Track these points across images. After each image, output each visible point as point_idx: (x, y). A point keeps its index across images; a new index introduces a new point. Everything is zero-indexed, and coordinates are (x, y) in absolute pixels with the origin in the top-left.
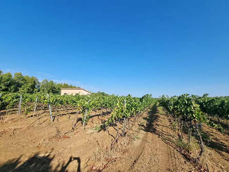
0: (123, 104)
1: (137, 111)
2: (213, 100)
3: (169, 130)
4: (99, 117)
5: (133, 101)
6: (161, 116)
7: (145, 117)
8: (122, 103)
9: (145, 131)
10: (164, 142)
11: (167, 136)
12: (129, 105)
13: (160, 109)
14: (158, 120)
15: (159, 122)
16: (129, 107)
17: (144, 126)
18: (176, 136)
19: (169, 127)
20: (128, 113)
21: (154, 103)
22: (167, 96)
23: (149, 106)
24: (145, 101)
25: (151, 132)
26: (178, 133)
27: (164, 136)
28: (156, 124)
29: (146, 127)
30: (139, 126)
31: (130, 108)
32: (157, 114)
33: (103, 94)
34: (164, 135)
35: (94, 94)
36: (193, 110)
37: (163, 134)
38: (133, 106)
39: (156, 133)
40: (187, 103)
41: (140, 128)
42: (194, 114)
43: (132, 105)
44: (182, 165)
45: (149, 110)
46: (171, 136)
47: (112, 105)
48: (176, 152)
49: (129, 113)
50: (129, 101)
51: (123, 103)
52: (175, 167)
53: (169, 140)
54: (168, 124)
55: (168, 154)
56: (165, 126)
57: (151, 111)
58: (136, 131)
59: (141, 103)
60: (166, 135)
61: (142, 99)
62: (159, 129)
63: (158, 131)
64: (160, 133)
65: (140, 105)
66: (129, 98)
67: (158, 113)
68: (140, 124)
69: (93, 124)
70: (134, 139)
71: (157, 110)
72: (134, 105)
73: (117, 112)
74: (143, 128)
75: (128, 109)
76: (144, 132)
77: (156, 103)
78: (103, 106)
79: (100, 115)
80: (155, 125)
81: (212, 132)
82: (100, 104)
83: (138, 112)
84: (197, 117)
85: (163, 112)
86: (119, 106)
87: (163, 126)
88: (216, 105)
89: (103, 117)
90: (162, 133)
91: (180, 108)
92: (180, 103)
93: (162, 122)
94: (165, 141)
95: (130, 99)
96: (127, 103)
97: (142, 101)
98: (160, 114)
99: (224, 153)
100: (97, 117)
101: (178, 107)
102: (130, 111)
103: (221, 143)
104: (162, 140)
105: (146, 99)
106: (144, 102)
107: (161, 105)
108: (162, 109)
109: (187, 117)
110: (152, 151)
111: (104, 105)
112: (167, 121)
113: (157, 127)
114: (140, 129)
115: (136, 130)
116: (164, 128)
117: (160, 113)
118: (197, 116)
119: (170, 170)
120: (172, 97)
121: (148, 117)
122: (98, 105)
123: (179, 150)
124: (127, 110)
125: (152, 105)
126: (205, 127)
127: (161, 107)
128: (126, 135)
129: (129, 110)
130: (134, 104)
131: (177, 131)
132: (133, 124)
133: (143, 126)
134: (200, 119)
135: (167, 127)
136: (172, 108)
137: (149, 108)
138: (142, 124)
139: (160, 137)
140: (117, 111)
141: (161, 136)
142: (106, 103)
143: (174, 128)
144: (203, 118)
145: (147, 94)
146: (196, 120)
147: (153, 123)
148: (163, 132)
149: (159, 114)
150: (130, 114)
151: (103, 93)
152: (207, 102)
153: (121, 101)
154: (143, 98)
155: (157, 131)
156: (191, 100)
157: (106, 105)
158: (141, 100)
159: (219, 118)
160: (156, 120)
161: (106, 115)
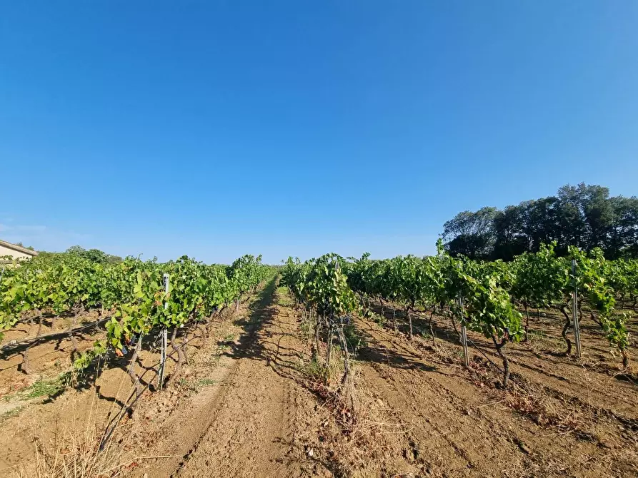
0: (159, 288)
1: (212, 304)
2: (376, 265)
3: (294, 341)
4: (64, 344)
5: (198, 276)
6: (282, 310)
7: (240, 318)
8: (154, 284)
9: (233, 357)
10: (278, 373)
11: (287, 358)
12: (182, 287)
13: (283, 293)
14: (273, 322)
15: (274, 326)
16: (182, 296)
17: (233, 343)
18: (306, 352)
19: (295, 334)
20: (178, 314)
21: (271, 279)
22: (297, 259)
23: (255, 288)
24: (243, 274)
25: (250, 356)
26: (312, 345)
27: (280, 360)
28: (267, 332)
29: (238, 346)
30: (217, 346)
31: (184, 298)
32: (274, 306)
33: (95, 257)
34: (281, 357)
35: (49, 255)
36: (336, 288)
37: (279, 356)
38: (194, 292)
39: (261, 357)
40: (327, 273)
41: (221, 352)
42: (338, 298)
43: (192, 288)
44: (308, 418)
45: (255, 298)
46: (297, 355)
47: (126, 292)
48: (300, 389)
49: (181, 314)
50: (184, 277)
51: (161, 282)
52: (292, 427)
53: (289, 367)
54: (295, 328)
55: (283, 402)
56: (287, 334)
57: (258, 301)
58: (205, 364)
59: (227, 281)
60: (285, 355)
61: (232, 270)
62: (270, 343)
63: (269, 349)
64: (271, 354)
65: (224, 285)
66: (184, 268)
67: (276, 303)
68: (223, 340)
69: (23, 376)
70: (194, 389)
71: (275, 297)
72: (198, 288)
73: (133, 315)
74: (229, 350)
75: (177, 301)
76: (231, 361)
77: (276, 278)
78: (83, 299)
79: (65, 335)
80: (262, 337)
81: (372, 330)
82: (63, 293)
83: (215, 307)
84: (342, 303)
85: (289, 299)
86: (141, 295)
87: (283, 334)
88: (379, 276)
89: (83, 339)
90: (278, 353)
91: (317, 285)
92: (318, 274)
93: (282, 325)
94: (282, 370)
95: (185, 271)
96: (176, 282)
97: (232, 274)
98: (280, 305)
99: (382, 366)
100: (50, 346)
101: (314, 284)
102: (186, 306)
103: (381, 346)
104: (275, 371)
105: (244, 269)
106: (237, 277)
107: (285, 282)
108: (286, 292)
109: (326, 305)
110: (245, 406)
111: (86, 296)
112: (293, 320)
113: (269, 339)
114: (221, 355)
115: (205, 360)
116: (285, 338)
117: (281, 302)
118: (342, 301)
119: (280, 439)
120: (307, 263)
121: (249, 316)
122: (50, 300)
123: (307, 385)
124: (173, 304)
125: (264, 284)
126: (361, 322)
127: (285, 288)
128: (168, 383)
129: (182, 303)
130: (200, 283)
131: (310, 341)
132: (200, 344)
133: (228, 344)
134: (347, 306)
135: (291, 335)
136: (302, 288)
137: (255, 293)
138: (228, 340)
139: (272, 363)
140: (131, 312)
141: (274, 362)
142: (97, 287)
143: (305, 335)
144: (353, 303)
145: (247, 256)
146: (341, 308)
147: (259, 330)
148: (280, 350)
149: (278, 306)
150: (183, 316)
151: (98, 251)
152: (368, 270)
153: (154, 276)
154: (235, 265)
155: (265, 349)
156: (334, 266)
157: (96, 296)
158: (229, 272)
159: (383, 301)
160: (268, 323)
161: (96, 332)
